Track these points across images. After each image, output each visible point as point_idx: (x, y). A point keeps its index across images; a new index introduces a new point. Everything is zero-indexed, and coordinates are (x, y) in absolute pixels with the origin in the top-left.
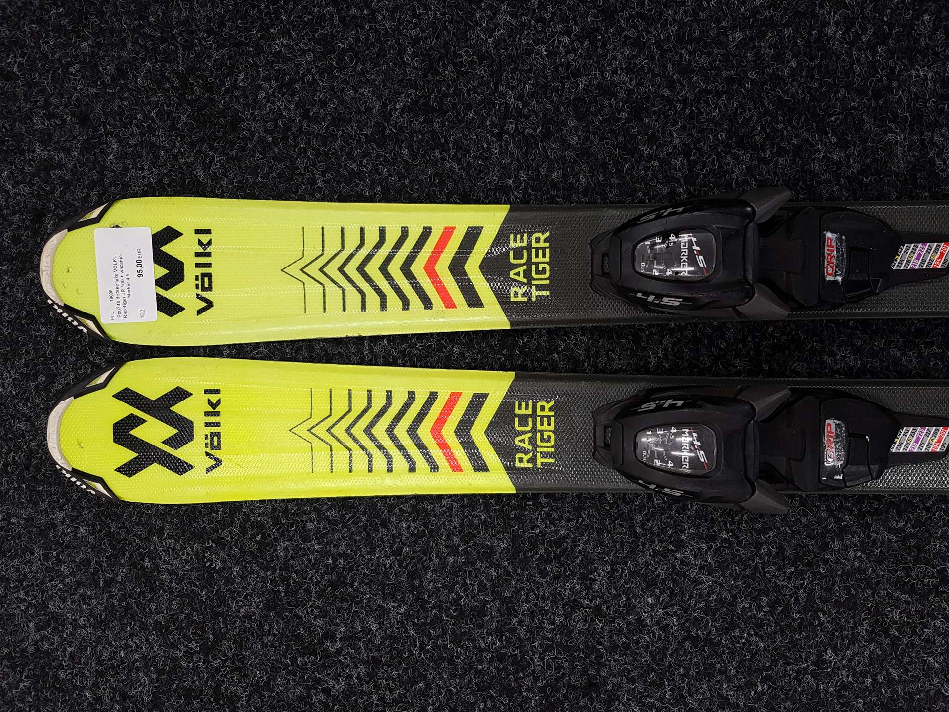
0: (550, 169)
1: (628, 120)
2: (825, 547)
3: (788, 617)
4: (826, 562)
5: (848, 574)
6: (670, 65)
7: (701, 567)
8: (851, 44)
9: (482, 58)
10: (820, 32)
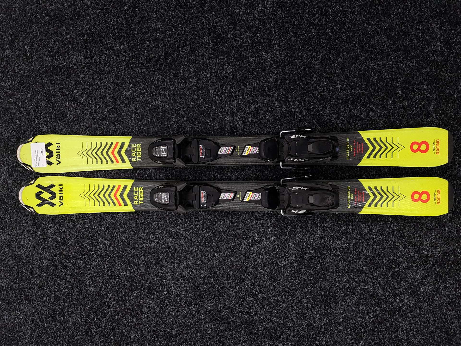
0: (144, 127)
1: (162, 115)
2: (214, 225)
3: (205, 244)
4: (214, 229)
5: (220, 232)
6: (172, 101)
7: (183, 231)
8: (216, 95)
9: (126, 98)
10: (208, 92)
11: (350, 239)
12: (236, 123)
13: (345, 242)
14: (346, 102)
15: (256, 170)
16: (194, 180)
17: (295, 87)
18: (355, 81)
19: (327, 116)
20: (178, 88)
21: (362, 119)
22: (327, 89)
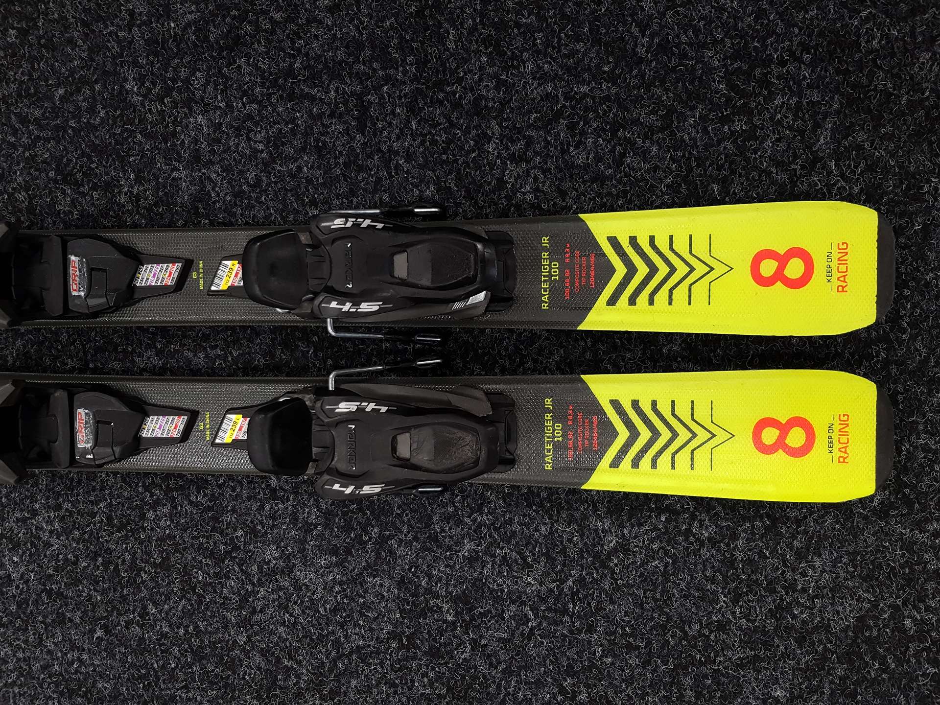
2: (143, 517)
3: (118, 575)
4: (144, 529)
5: (161, 540)
6: (13, 117)
7: (51, 532)
8: (145, 96)
10: (122, 87)
11: (564, 565)
12: (209, 187)
13: (547, 574)
14: (550, 122)
15: (273, 340)
16: (82, 371)
17: (391, 71)
18: (579, 51)
19: (492, 169)
20: (30, 75)
21: (600, 179)
22: (491, 77)
